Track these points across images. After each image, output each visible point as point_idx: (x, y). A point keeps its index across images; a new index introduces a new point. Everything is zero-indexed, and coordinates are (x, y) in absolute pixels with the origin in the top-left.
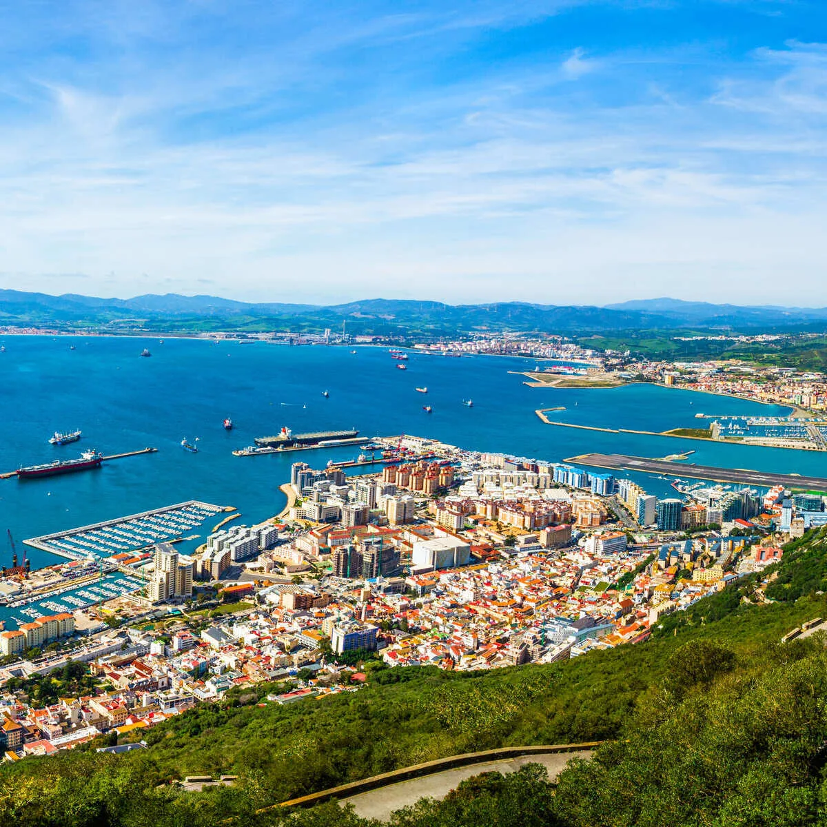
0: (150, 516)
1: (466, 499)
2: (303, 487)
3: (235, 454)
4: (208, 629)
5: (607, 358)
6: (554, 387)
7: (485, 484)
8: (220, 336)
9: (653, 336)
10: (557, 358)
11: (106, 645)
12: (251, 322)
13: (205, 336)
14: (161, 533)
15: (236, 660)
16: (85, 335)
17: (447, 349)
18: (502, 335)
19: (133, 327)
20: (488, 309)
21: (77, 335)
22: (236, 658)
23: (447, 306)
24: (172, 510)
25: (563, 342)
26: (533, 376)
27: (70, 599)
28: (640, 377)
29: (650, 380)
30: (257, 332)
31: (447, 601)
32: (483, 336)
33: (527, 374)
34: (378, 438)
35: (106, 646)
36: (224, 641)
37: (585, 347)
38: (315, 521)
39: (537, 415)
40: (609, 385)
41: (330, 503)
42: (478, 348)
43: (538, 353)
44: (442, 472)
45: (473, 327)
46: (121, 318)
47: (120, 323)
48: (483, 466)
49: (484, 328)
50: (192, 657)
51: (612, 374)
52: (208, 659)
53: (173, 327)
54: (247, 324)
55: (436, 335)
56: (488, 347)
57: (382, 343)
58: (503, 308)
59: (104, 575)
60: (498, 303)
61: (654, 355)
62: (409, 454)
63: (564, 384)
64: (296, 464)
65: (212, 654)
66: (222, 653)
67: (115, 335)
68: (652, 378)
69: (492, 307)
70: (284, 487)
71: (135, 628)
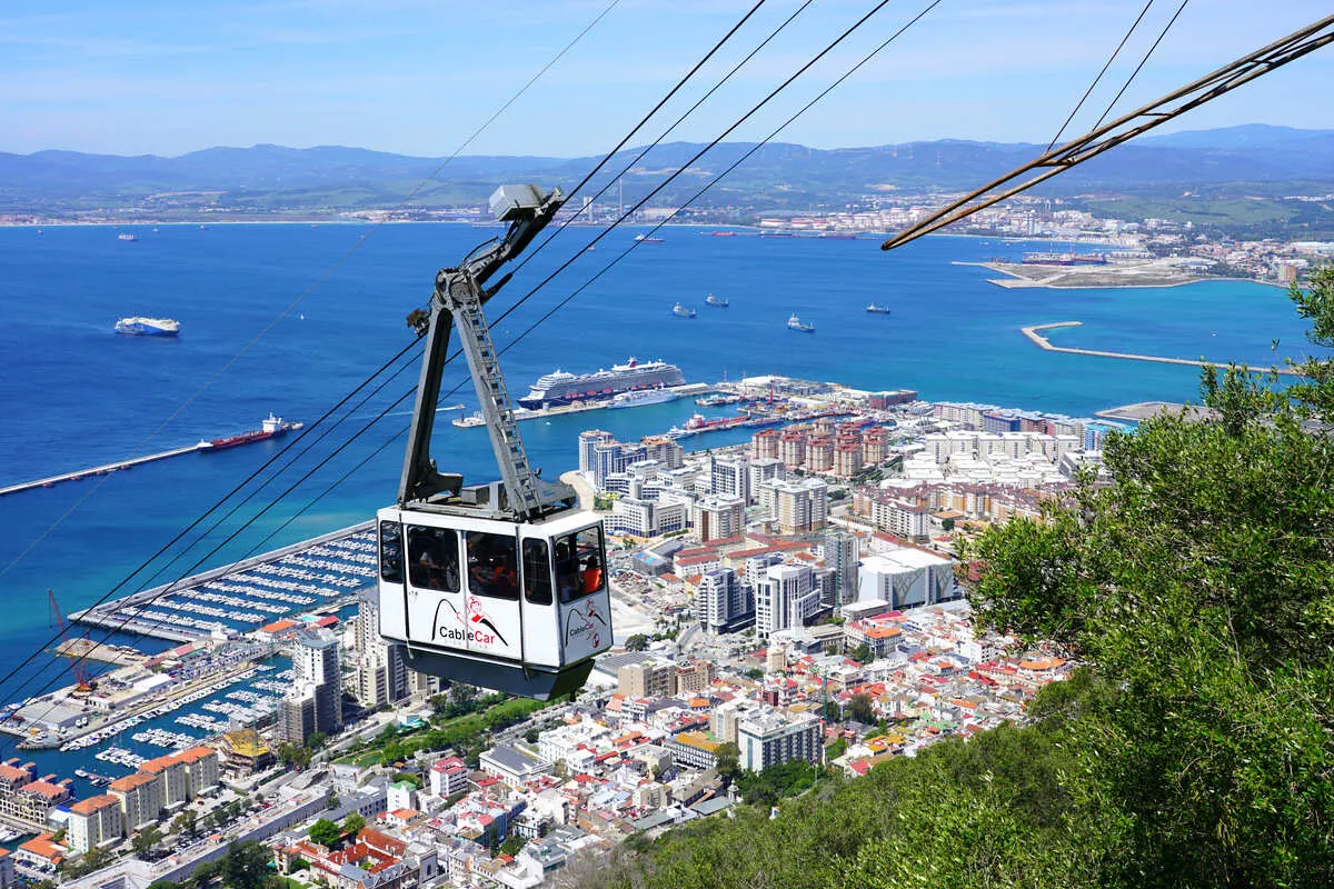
0: (318, 545)
1: (920, 482)
2: (605, 474)
3: (459, 424)
4: (492, 750)
5: (1148, 232)
6: (1050, 286)
7: (952, 457)
8: (376, 216)
9: (1237, 193)
10: (1047, 236)
11: (293, 803)
12: (433, 191)
13: (349, 217)
14: (350, 576)
15: (565, 805)
16: (99, 223)
17: (825, 226)
18: (929, 199)
19: (197, 205)
20: (895, 155)
21: (80, 224)
22: (565, 800)
23: (814, 150)
24: (359, 532)
25: (1056, 208)
26: (1004, 268)
27: (194, 720)
28: (1221, 269)
29: (1244, 274)
30: (449, 208)
31: (934, 665)
32: (890, 201)
33: (992, 265)
34: (727, 384)
35: (293, 806)
36: (529, 769)
37: (1102, 215)
38: (641, 534)
39: (1026, 336)
40: (1163, 281)
41: (664, 500)
42: (887, 223)
43: (1006, 229)
44: (865, 437)
45: (868, 186)
46: (169, 190)
47: (170, 199)
48: (941, 425)
49: (887, 187)
50: (475, 806)
51: (1164, 262)
52: (509, 808)
53: (278, 204)
54: (425, 194)
55: (801, 202)
56: (905, 220)
57: (697, 219)
58: (923, 150)
59: (252, 665)
60: (912, 143)
61: (1245, 229)
62: (792, 409)
63: (1071, 281)
64: (588, 434)
65: (514, 797)
66: (532, 793)
67: (160, 220)
68: (1249, 270)
69: (903, 150)
70: (567, 478)
71: (342, 763)
